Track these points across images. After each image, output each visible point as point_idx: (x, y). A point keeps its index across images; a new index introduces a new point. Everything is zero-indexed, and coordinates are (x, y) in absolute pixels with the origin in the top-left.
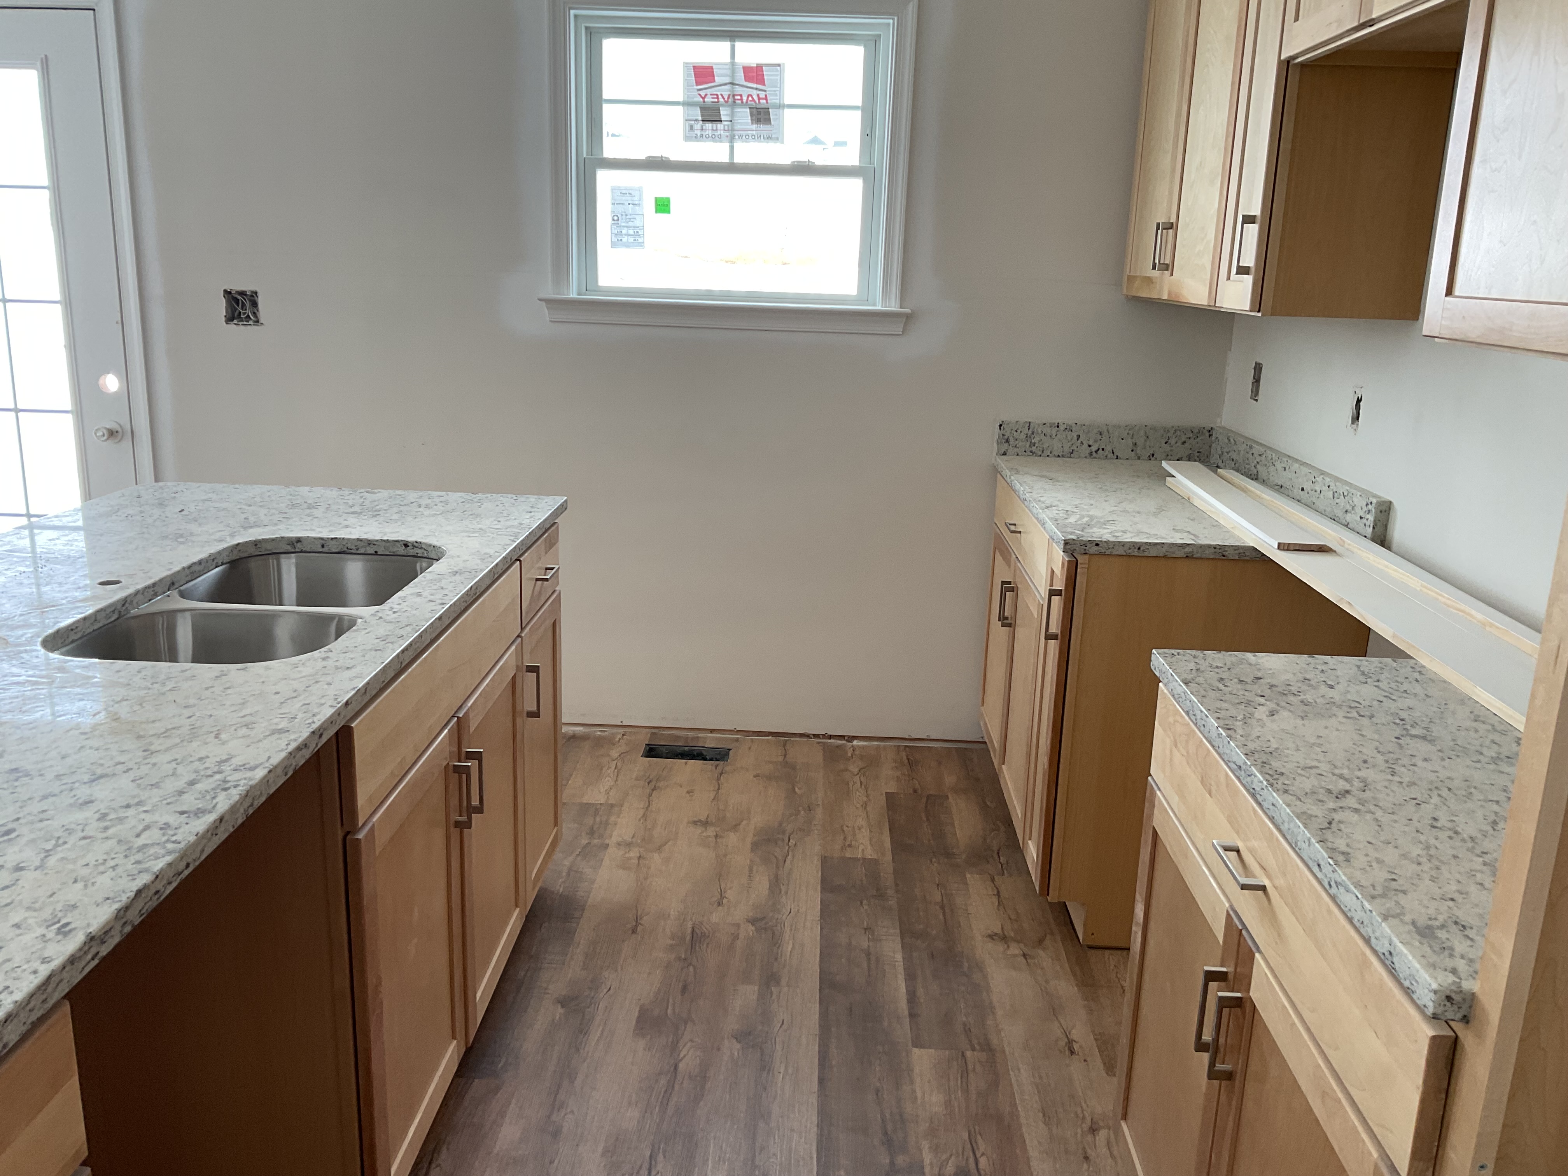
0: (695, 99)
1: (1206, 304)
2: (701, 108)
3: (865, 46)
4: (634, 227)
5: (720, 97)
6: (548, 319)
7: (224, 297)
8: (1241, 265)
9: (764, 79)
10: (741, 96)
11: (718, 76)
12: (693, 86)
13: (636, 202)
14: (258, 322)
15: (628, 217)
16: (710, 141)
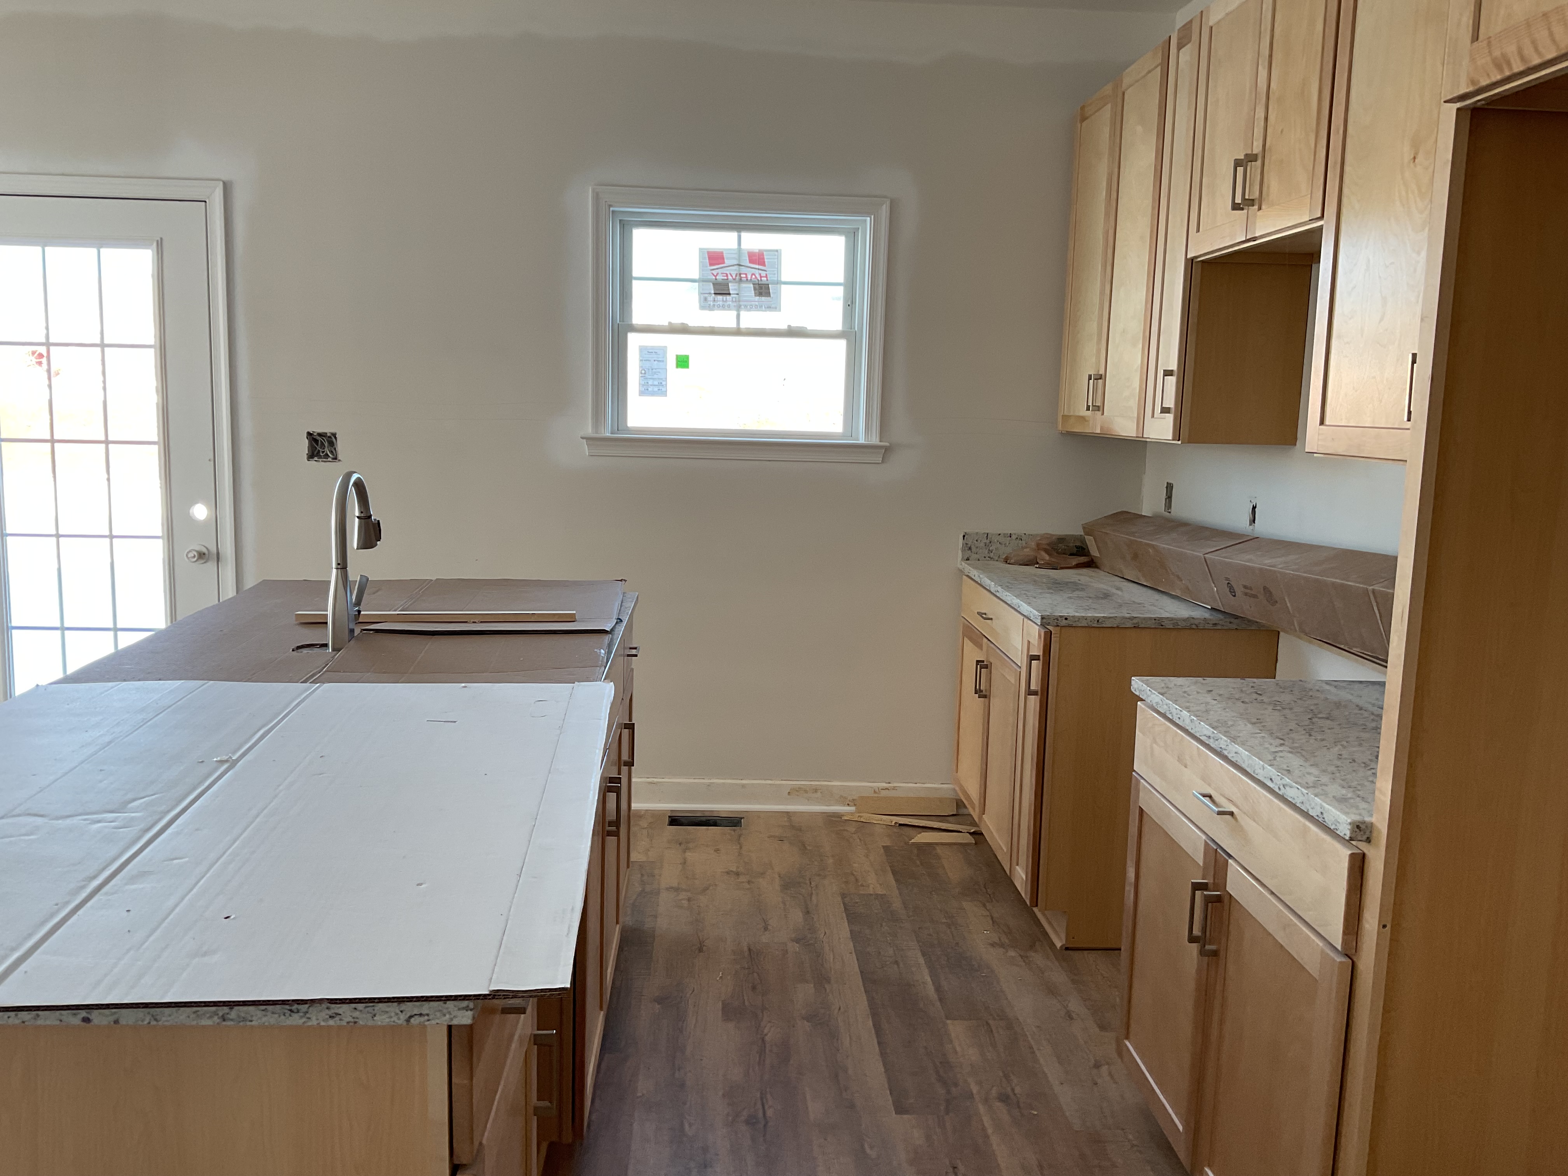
0: (709, 277)
1: (1135, 436)
2: (714, 284)
3: (846, 237)
4: (659, 379)
5: (729, 275)
6: (587, 454)
7: (307, 438)
8: (1163, 406)
9: (764, 262)
10: (746, 274)
11: (727, 259)
12: (707, 267)
13: (660, 359)
14: (336, 459)
15: (654, 371)
16: (720, 310)
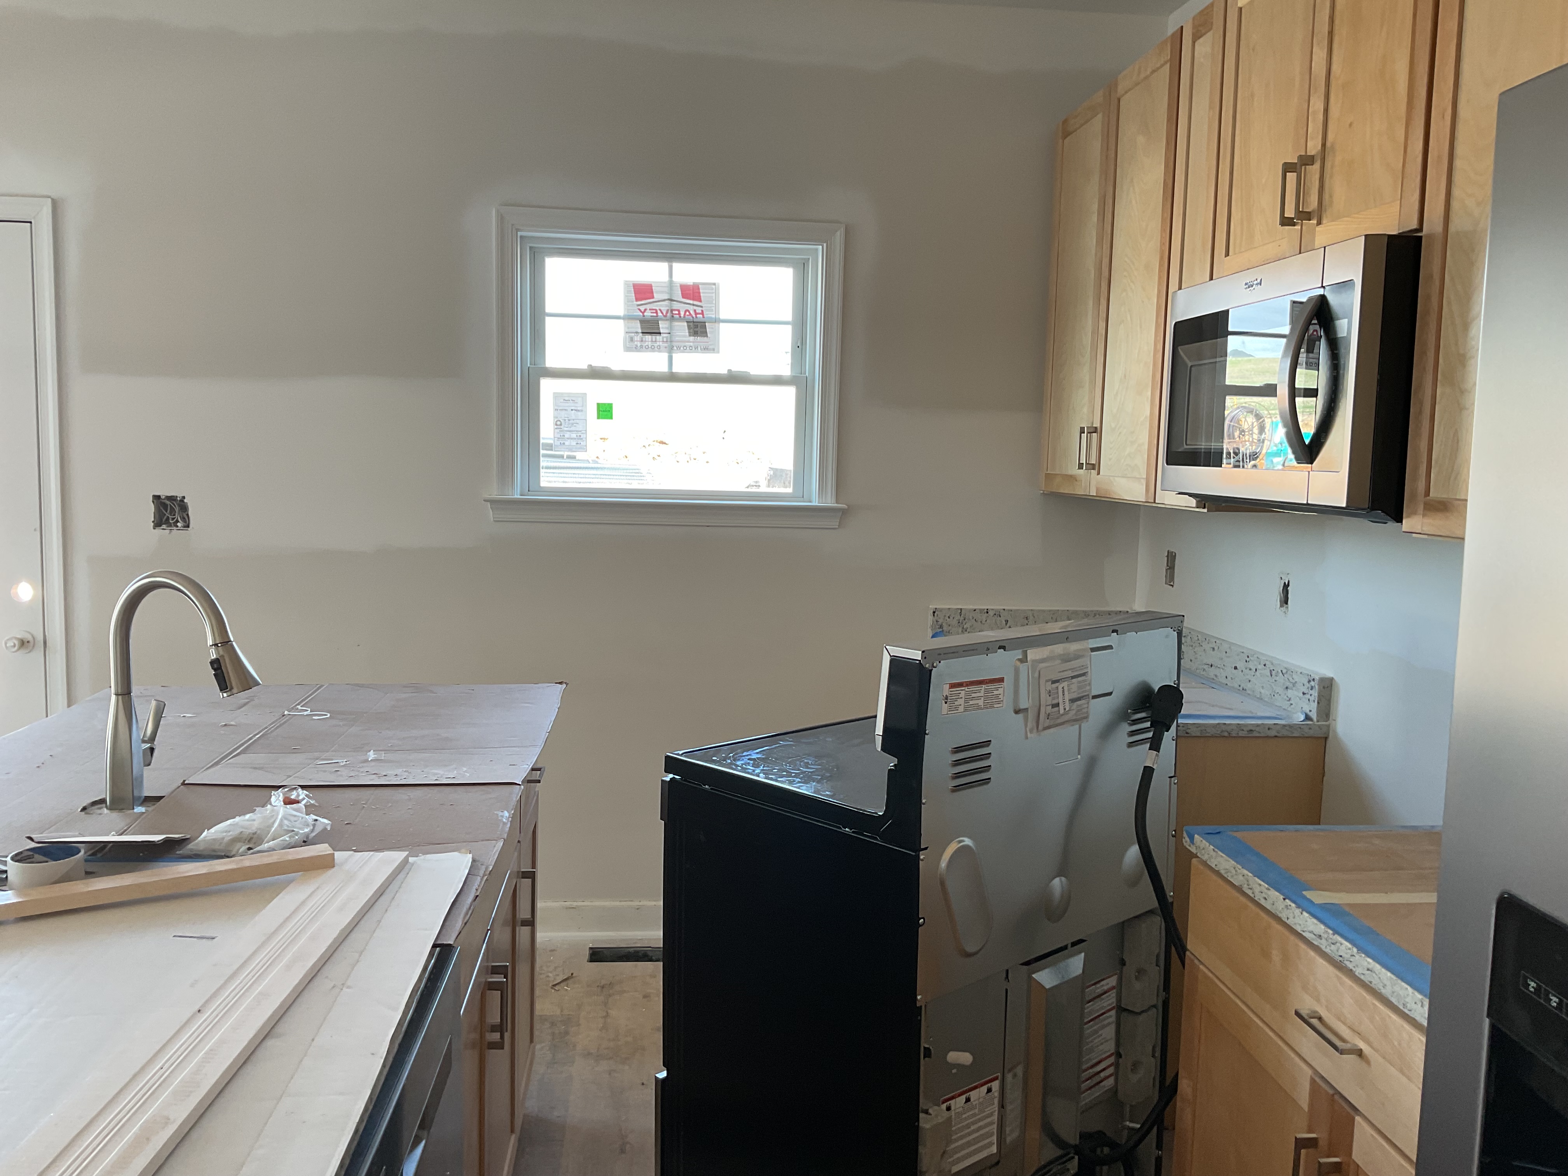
0: (635, 314)
2: (641, 322)
3: (795, 269)
4: (577, 431)
5: (659, 311)
6: (492, 518)
7: (153, 502)
9: (700, 296)
10: (679, 311)
11: (657, 292)
12: (633, 302)
13: (578, 408)
14: (187, 526)
15: (571, 422)
16: (650, 352)
